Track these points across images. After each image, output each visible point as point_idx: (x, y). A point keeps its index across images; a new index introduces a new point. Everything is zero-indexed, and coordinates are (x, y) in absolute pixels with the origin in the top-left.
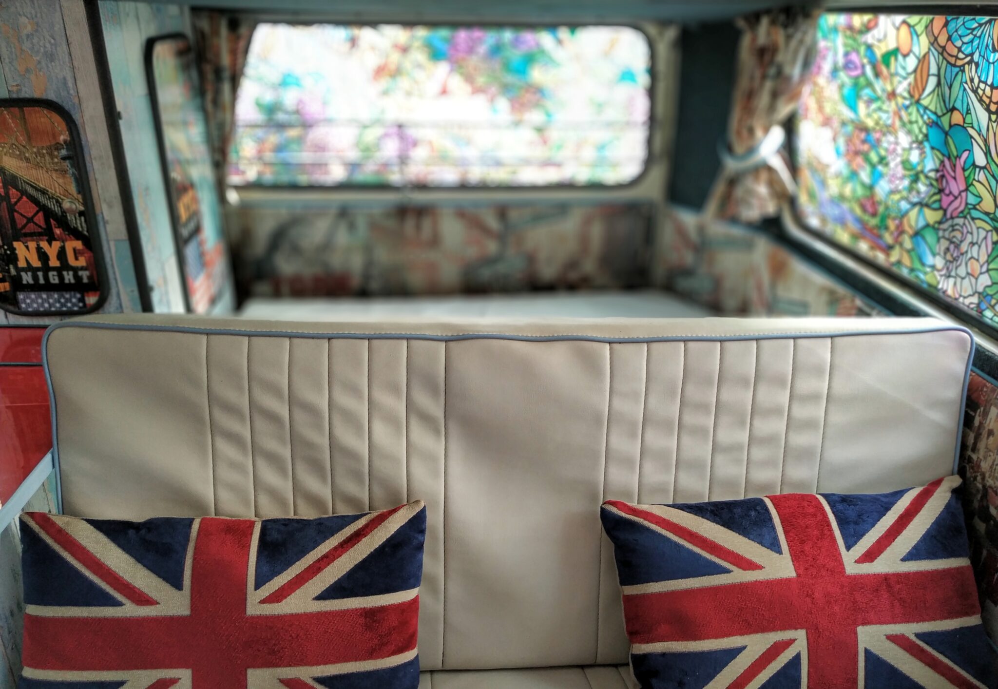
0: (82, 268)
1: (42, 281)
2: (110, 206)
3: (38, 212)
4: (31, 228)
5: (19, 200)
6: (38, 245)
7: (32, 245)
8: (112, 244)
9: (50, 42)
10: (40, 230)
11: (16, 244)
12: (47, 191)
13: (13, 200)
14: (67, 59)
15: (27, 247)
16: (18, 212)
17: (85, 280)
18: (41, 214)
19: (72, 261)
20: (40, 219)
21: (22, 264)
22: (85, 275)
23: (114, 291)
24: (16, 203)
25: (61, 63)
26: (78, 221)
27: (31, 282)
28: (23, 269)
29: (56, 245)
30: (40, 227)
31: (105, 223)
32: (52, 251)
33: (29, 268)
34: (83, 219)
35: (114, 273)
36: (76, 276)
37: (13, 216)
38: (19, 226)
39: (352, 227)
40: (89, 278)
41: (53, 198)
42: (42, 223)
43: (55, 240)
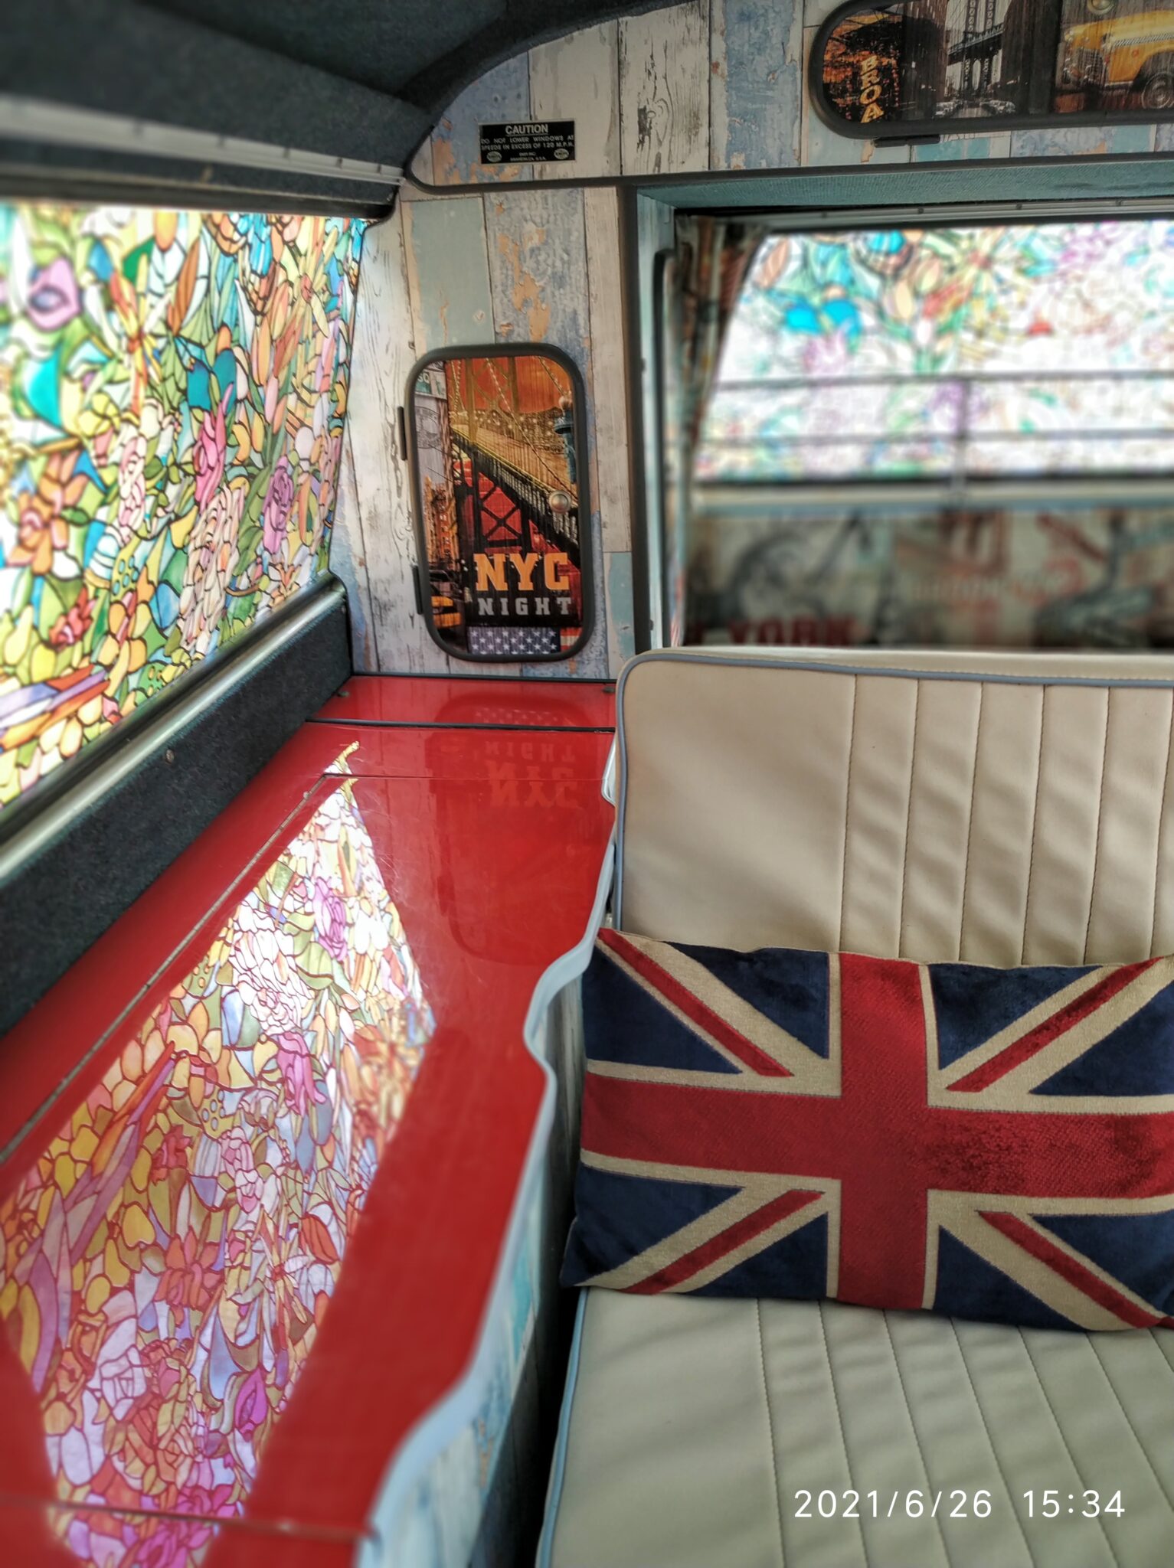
0: (563, 594)
1: (505, 612)
2: (612, 501)
3: (514, 510)
4: (502, 533)
5: (490, 493)
6: (507, 559)
7: (499, 559)
8: (607, 557)
9: (562, 259)
10: (513, 537)
11: (477, 557)
12: (531, 479)
13: (482, 494)
14: (582, 282)
15: (492, 562)
16: (487, 511)
17: (565, 611)
18: (517, 513)
19: (550, 583)
20: (515, 522)
21: (481, 586)
22: (564, 602)
23: (599, 628)
24: (486, 497)
25: (574, 289)
26: (567, 524)
27: (491, 613)
28: (483, 595)
29: (532, 558)
30: (514, 532)
31: (602, 525)
32: (524, 567)
33: (492, 593)
34: (574, 519)
35: (604, 601)
36: (554, 606)
37: (479, 517)
38: (486, 531)
39: (866, 543)
40: (571, 607)
41: (537, 489)
42: (518, 528)
43: (532, 551)
